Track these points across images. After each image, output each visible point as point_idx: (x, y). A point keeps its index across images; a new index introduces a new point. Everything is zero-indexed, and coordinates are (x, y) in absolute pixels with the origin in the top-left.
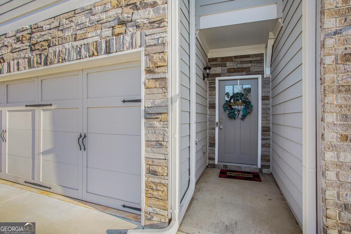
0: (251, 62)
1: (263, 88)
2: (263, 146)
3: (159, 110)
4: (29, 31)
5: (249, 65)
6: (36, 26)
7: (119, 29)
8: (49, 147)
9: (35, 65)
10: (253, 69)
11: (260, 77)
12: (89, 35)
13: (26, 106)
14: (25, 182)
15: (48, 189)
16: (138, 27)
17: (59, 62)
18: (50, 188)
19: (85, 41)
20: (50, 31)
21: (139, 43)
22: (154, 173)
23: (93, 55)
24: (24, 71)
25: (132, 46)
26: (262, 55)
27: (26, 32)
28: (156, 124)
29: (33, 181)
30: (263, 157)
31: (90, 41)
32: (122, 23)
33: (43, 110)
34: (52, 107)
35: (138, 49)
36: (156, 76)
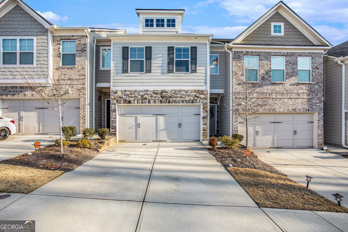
0: (214, 100)
1: (217, 108)
2: (217, 127)
3: (206, 117)
4: (161, 92)
5: (213, 101)
6: (165, 91)
8: (164, 128)
9: (164, 102)
10: (214, 102)
11: (216, 105)
12: (186, 98)
13: (153, 115)
14: (153, 141)
16: (201, 98)
17: (175, 103)
18: (166, 141)
19: (185, 99)
20: (171, 94)
21: (201, 102)
22: (204, 130)
23: (188, 103)
24: (158, 104)
25: (199, 102)
26: (217, 98)
27: (159, 92)
28: (205, 120)
29: (157, 140)
30: (217, 130)
32: (196, 97)
33: (162, 116)
34: (166, 116)
35: (201, 104)
36: (205, 110)
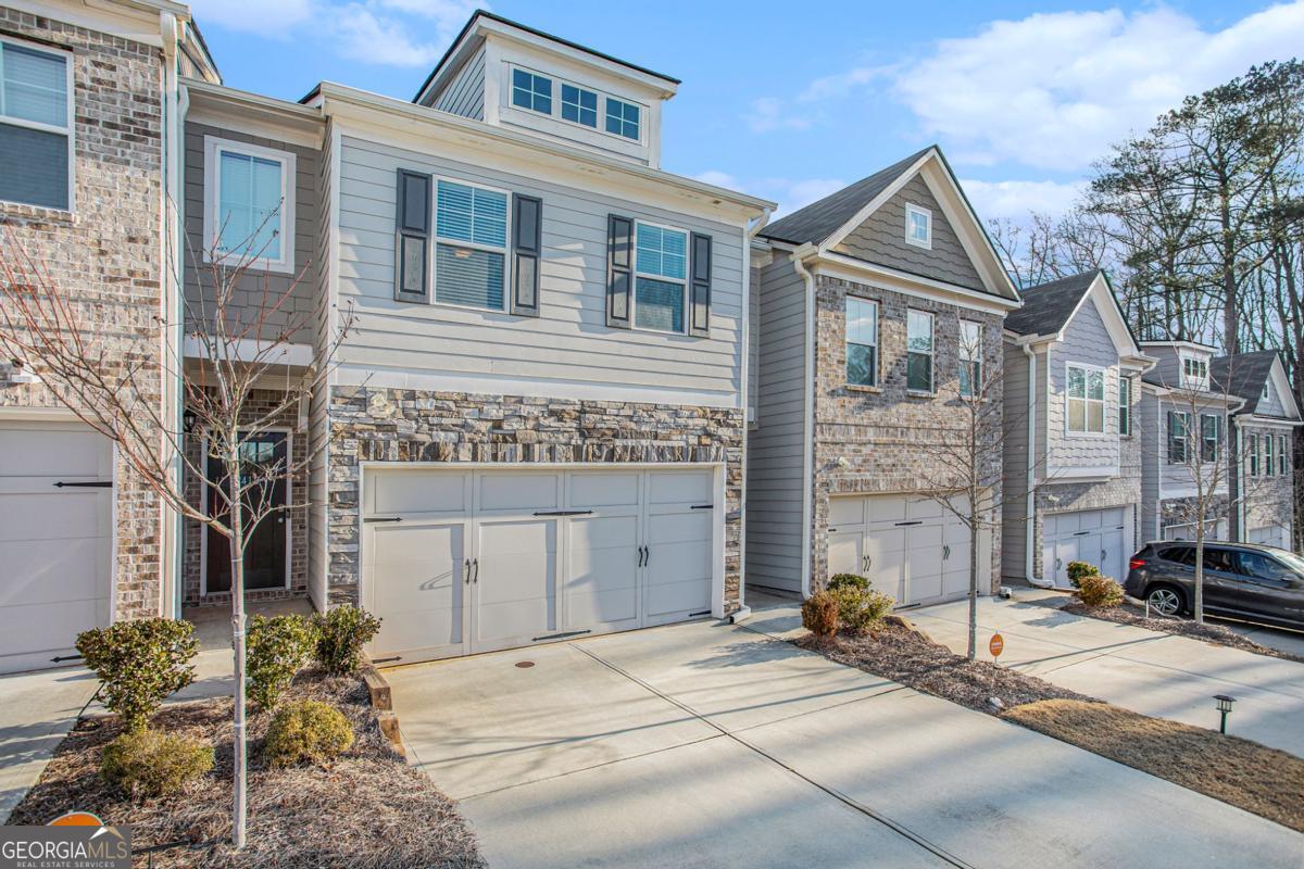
3: (736, 516)
4: (577, 408)
6: (594, 405)
7: (706, 441)
8: (582, 573)
9: (590, 457)
12: (674, 438)
13: (536, 514)
14: (535, 640)
15: (587, 635)
16: (722, 442)
17: (631, 460)
18: (589, 631)
19: (669, 443)
20: (618, 419)
21: (722, 458)
22: (731, 569)
23: (679, 460)
24: (564, 464)
25: (716, 458)
27: (571, 407)
29: (553, 633)
31: (675, 444)
32: (708, 435)
33: (573, 520)
34: (592, 516)
35: (721, 463)
36: (734, 488)
